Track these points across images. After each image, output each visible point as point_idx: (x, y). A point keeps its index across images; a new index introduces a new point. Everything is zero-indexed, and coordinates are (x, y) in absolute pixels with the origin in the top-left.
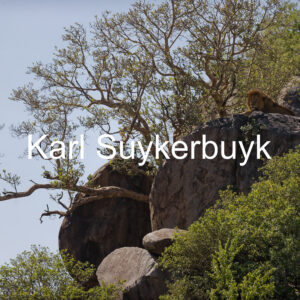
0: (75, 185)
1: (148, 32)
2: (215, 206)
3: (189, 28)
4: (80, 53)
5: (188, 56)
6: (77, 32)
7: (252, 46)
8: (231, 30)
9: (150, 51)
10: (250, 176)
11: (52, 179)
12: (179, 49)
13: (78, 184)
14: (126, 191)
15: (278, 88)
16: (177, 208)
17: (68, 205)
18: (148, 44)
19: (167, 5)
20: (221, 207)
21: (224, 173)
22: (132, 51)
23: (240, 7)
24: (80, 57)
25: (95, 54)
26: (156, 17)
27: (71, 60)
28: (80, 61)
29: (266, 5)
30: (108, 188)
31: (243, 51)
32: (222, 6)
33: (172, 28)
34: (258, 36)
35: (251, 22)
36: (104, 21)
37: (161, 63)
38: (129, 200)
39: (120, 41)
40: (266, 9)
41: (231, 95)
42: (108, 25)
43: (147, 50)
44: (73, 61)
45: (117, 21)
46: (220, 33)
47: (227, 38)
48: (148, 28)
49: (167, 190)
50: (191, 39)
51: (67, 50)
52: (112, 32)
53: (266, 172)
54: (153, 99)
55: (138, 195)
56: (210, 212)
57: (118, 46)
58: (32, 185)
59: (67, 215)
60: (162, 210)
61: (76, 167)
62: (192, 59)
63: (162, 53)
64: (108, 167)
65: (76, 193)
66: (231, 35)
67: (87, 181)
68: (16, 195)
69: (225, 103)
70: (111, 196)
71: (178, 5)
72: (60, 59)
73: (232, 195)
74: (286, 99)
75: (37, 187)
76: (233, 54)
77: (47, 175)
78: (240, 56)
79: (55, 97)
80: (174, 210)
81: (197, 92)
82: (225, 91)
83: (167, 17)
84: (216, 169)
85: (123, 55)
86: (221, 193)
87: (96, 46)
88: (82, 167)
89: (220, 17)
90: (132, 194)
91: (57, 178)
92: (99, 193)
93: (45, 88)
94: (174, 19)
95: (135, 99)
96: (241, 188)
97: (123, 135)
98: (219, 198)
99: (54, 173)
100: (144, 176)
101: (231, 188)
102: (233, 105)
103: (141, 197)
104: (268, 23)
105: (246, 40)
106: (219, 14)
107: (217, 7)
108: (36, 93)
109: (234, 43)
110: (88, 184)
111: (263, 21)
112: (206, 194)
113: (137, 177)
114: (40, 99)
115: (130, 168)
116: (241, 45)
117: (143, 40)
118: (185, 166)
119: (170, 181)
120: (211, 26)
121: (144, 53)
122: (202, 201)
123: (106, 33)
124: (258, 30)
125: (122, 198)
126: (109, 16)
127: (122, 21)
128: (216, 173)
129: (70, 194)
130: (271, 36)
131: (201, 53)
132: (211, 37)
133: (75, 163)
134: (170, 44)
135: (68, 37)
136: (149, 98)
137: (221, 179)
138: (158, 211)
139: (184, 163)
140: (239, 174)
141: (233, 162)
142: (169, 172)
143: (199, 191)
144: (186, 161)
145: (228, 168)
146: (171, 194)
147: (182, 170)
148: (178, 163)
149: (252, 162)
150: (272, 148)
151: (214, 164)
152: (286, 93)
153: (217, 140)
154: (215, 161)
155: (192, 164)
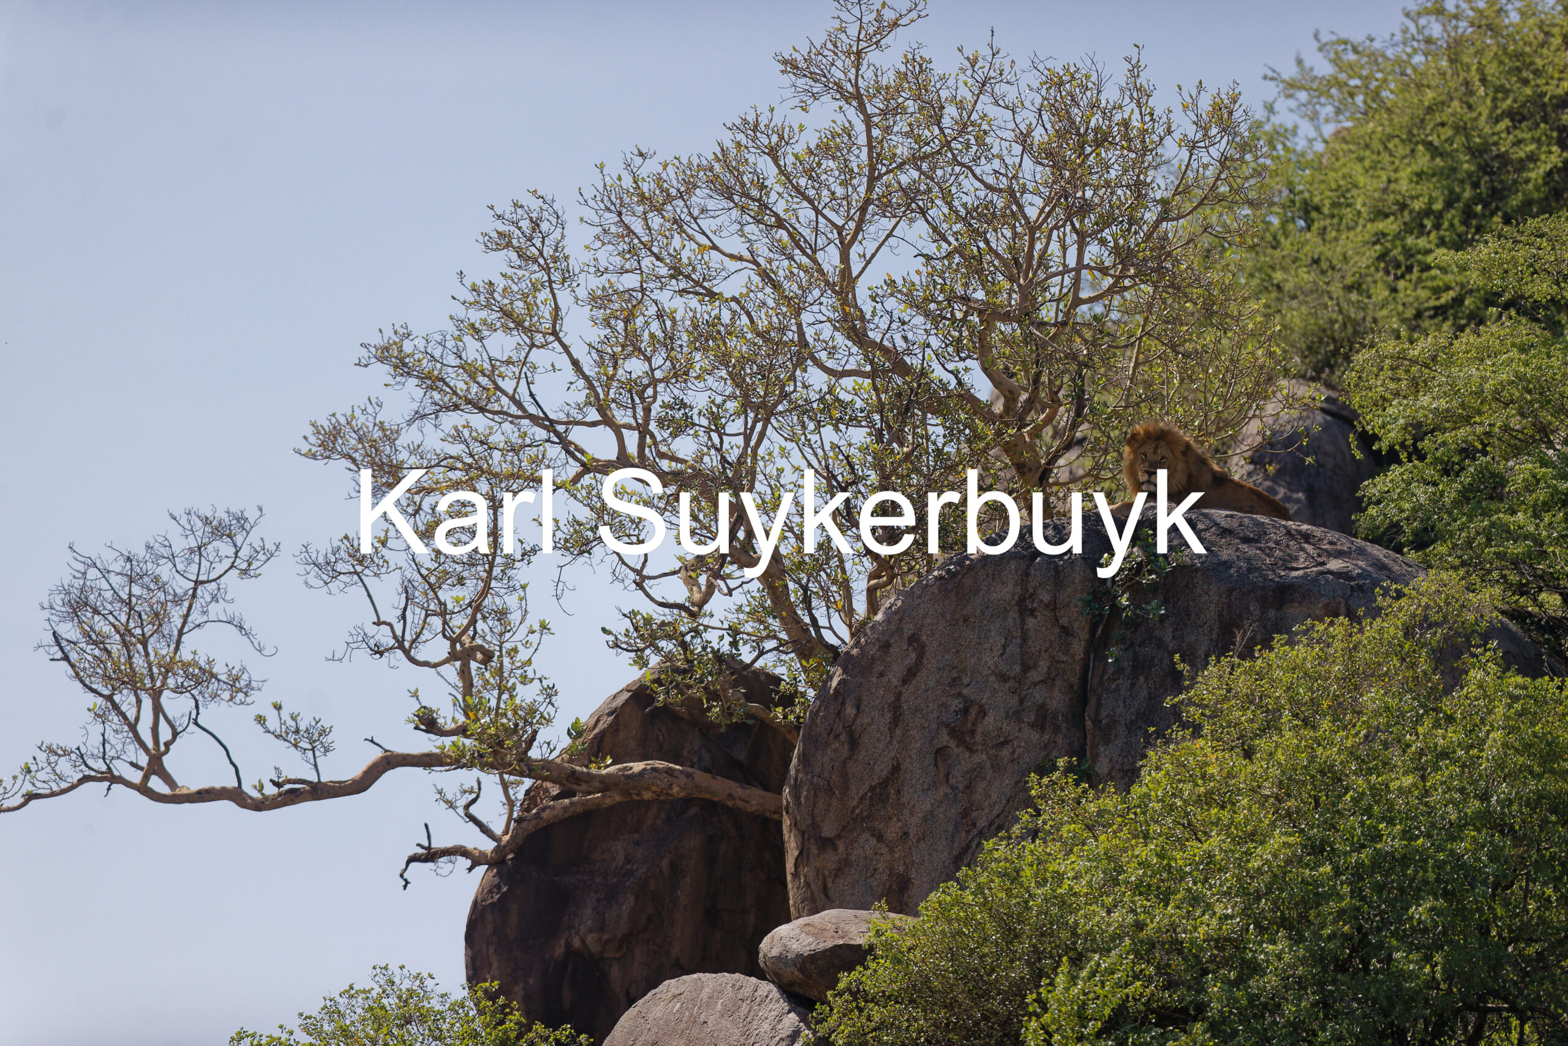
0: (523, 757)
1: (780, 223)
2: (1016, 829)
3: (923, 212)
4: (544, 295)
5: (920, 307)
6: (536, 224)
7: (1142, 275)
8: (1069, 218)
9: (791, 288)
10: (1132, 727)
11: (443, 733)
12: (891, 283)
13: (534, 753)
14: (701, 777)
15: (1228, 424)
16: (880, 838)
17: (498, 828)
18: (782, 266)
19: (848, 131)
20: (1034, 834)
21: (1043, 719)
22: (730, 288)
23: (1102, 139)
24: (546, 312)
25: (597, 300)
26: (810, 173)
27: (513, 321)
28: (547, 326)
29: (1191, 131)
30: (638, 767)
31: (1111, 291)
32: (1039, 135)
33: (863, 210)
34: (1165, 238)
35: (1139, 188)
36: (628, 182)
37: (827, 331)
38: (711, 807)
39: (685, 255)
40: (1193, 147)
41: (1068, 447)
42: (643, 198)
43: (776, 286)
44: (519, 324)
45: (674, 183)
46: (1033, 229)
47: (1054, 247)
48: (780, 208)
49: (844, 774)
50: (931, 249)
51: (500, 283)
52: (656, 221)
53: (1194, 713)
54: (796, 458)
55: (738, 790)
56: (996, 849)
57: (676, 272)
58: (376, 754)
59: (496, 861)
60: (826, 844)
61: (527, 694)
62: (935, 319)
63: (829, 299)
64: (640, 695)
65: (528, 783)
66: (1071, 238)
67: (566, 741)
68: (319, 791)
69: (1046, 473)
70: (647, 795)
71: (887, 130)
72: (476, 316)
73: (1071, 792)
74: (1257, 459)
75: (390, 761)
76: (1078, 302)
77: (428, 722)
78: (1099, 309)
79: (456, 449)
80: (867, 844)
81: (950, 436)
82: (1048, 432)
83: (847, 175)
84: (1014, 701)
85: (693, 302)
86: (1035, 785)
87: (600, 272)
88: (550, 693)
89: (1032, 172)
90: (721, 788)
91: (462, 731)
92: (606, 784)
93: (419, 416)
94: (872, 180)
95: (732, 457)
96: (1102, 767)
97: (691, 582)
98: (1029, 802)
99: (449, 715)
100: (766, 727)
101: (1069, 769)
102: (1074, 479)
103: (754, 798)
104: (1199, 193)
105: (1124, 256)
106: (1027, 163)
107: (1024, 139)
108: (390, 436)
109: (1080, 265)
110: (571, 754)
111: (1182, 190)
112: (980, 787)
113: (739, 728)
114: (403, 455)
115: (713, 696)
116: (1104, 271)
117: (763, 251)
118: (907, 692)
119: (854, 743)
120: (1000, 203)
121: (768, 295)
122: (965, 813)
123: (637, 226)
124: (1164, 217)
125: (687, 802)
126: (650, 168)
127: (691, 187)
128: (1016, 715)
129: (505, 786)
130: (1206, 241)
131: (965, 299)
132: (1000, 240)
133: (525, 680)
134: (856, 268)
135: (504, 241)
136: (785, 454)
137: (1034, 736)
138: (814, 849)
139: (905, 681)
140: (1096, 721)
141: (1075, 680)
142: (850, 711)
143: (958, 778)
144: (912, 673)
145: (1057, 700)
146: (858, 789)
147: (896, 708)
148: (885, 680)
149: (1142, 679)
150: (1211, 629)
151: (1007, 686)
152: (1259, 439)
153: (1021, 601)
154: (1012, 674)
155: (932, 683)
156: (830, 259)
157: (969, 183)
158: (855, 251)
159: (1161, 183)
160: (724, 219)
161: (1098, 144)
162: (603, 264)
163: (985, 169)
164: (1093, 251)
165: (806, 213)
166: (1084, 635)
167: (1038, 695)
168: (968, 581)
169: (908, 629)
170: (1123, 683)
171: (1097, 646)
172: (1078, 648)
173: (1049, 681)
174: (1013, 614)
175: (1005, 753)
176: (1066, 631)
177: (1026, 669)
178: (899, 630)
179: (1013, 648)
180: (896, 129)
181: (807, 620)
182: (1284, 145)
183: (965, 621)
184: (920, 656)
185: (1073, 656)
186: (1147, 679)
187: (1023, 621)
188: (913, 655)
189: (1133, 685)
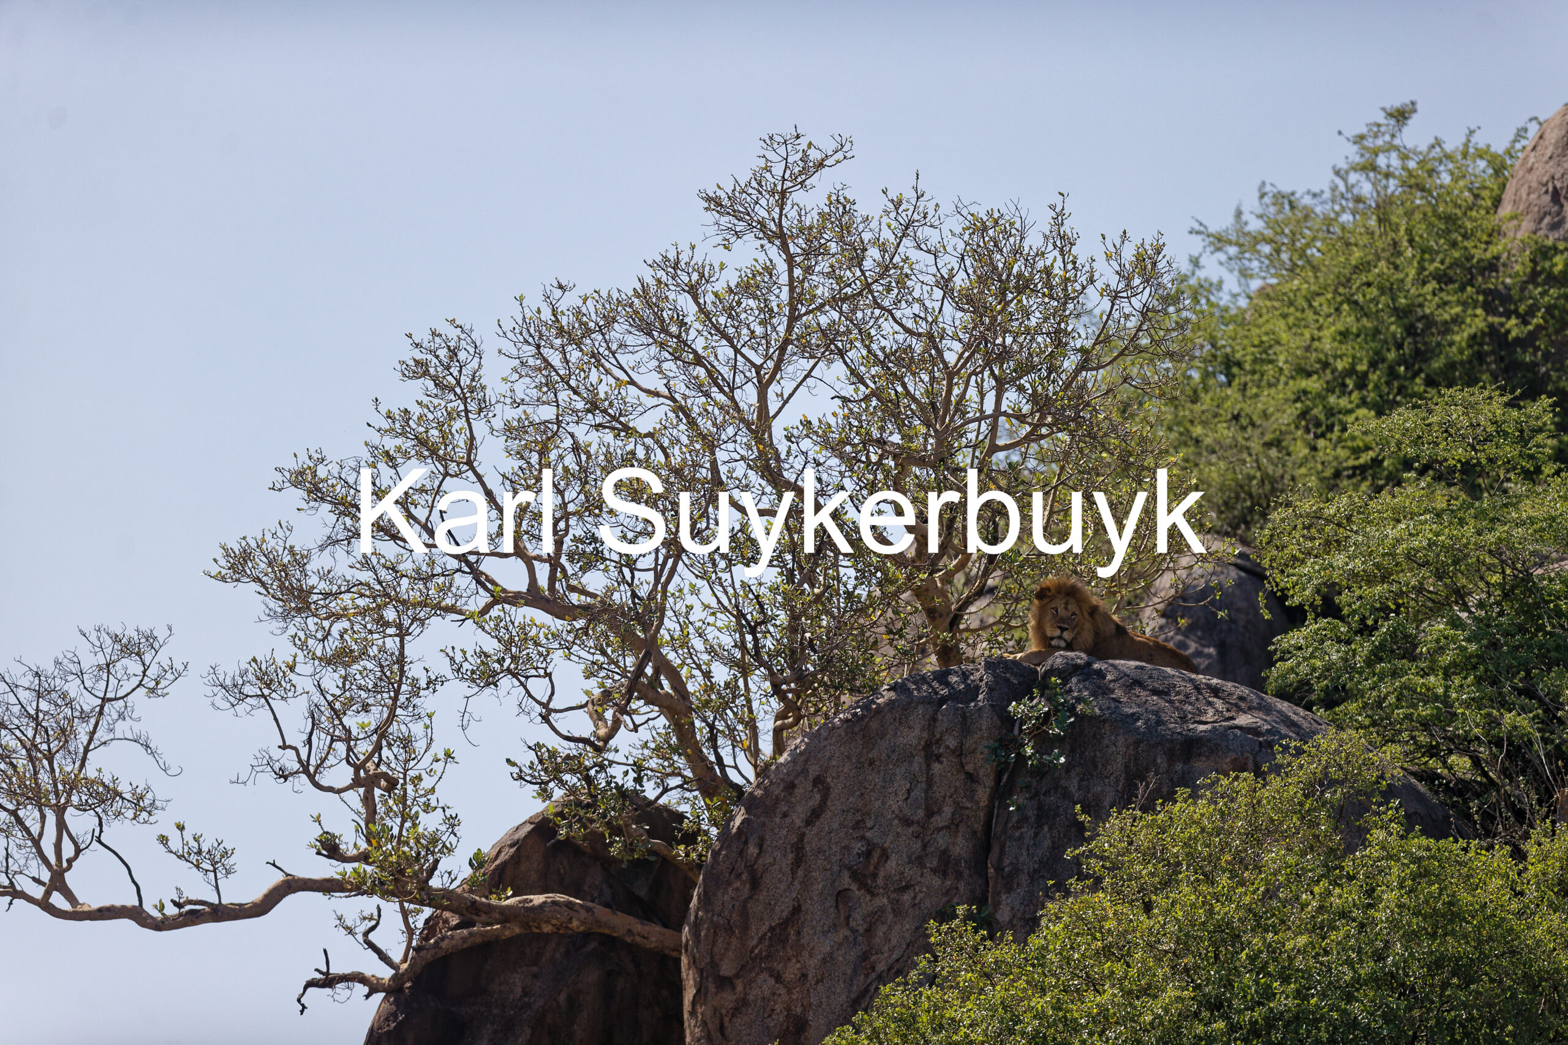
0: (424, 885)
1: (699, 360)
2: (913, 975)
3: (842, 353)
4: (459, 424)
5: (836, 448)
6: (453, 353)
7: (1060, 423)
8: (988, 364)
9: (706, 425)
10: (1035, 877)
11: (345, 859)
12: (807, 424)
13: (435, 883)
14: (601, 911)
15: (1141, 575)
16: (778, 978)
17: (397, 956)
18: (697, 403)
19: (769, 270)
20: (931, 980)
21: (946, 865)
22: (644, 424)
23: (1024, 286)
24: (461, 441)
25: (511, 431)
26: (730, 311)
27: (427, 449)
28: (461, 453)
29: (1114, 281)
30: (538, 899)
31: (1027, 439)
32: (960, 280)
33: (782, 349)
34: (1083, 386)
35: (1059, 338)
36: (547, 315)
37: (740, 469)
38: (610, 942)
39: (602, 390)
40: (1115, 297)
41: (980, 593)
42: (561, 331)
43: (692, 423)
44: (434, 452)
45: (593, 319)
46: (951, 374)
47: (972, 393)
48: (699, 345)
49: (744, 913)
50: (848, 391)
51: (416, 411)
52: (574, 355)
53: (1095, 865)
54: (706, 596)
55: (638, 926)
56: (893, 995)
57: (593, 406)
58: (279, 877)
59: (393, 989)
60: (725, 983)
61: (430, 823)
62: (850, 461)
63: (743, 437)
64: (542, 828)
65: (428, 912)
66: (989, 383)
67: (468, 872)
68: (219, 913)
69: (956, 619)
70: (547, 929)
71: (808, 270)
72: (390, 443)
73: (971, 939)
74: (1169, 613)
75: (292, 885)
76: (994, 448)
77: (330, 847)
78: (1015, 458)
79: (366, 576)
80: (765, 984)
81: (860, 580)
82: (959, 579)
83: (767, 314)
84: (917, 846)
85: (608, 437)
86: (935, 932)
87: (516, 404)
88: (452, 822)
89: (952, 317)
90: (622, 923)
91: (364, 857)
92: (507, 916)
93: (332, 542)
94: (793, 319)
95: (643, 591)
96: (1004, 915)
97: (598, 717)
98: (928, 948)
99: (351, 841)
100: (667, 863)
101: (969, 917)
102: (983, 627)
103: (653, 935)
104: (1121, 344)
105: (1042, 404)
106: (948, 308)
107: (945, 283)
108: (300, 560)
109: (998, 412)
110: (471, 882)
111: (1103, 339)
112: (881, 931)
113: (639, 865)
114: (313, 580)
115: (616, 831)
116: (1021, 418)
117: (680, 387)
118: (811, 833)
119: (755, 883)
120: (918, 347)
121: (682, 432)
122: (865, 957)
123: (555, 359)
124: (1082, 367)
125: (587, 936)
126: (568, 302)
127: (610, 321)
128: (919, 861)
129: (405, 914)
130: (1125, 392)
131: (881, 443)
132: (917, 386)
133: (428, 808)
134: (773, 406)
135: (420, 369)
136: (695, 591)
137: (936, 882)
138: (712, 988)
139: (809, 822)
140: (999, 869)
141: (978, 827)
142: (753, 850)
143: (858, 921)
144: (815, 815)
145: (961, 846)
146: (758, 930)
147: (798, 848)
148: (788, 820)
149: (1046, 828)
150: (1118, 781)
151: (911, 830)
152: (1173, 592)
153: (928, 746)
154: (916, 819)
155: (835, 825)
156: (748, 396)
157: (888, 326)
158: (773, 389)
159: (1083, 333)
160: (642, 354)
161: (1020, 290)
162: (520, 395)
163: (905, 312)
164: (1011, 396)
165: (725, 351)
166: (989, 782)
167: (942, 841)
168: (874, 725)
169: (814, 770)
170: (1028, 831)
171: (1001, 794)
172: (983, 795)
173: (953, 826)
174: (919, 759)
175: (906, 897)
176: (971, 778)
177: (930, 814)
178: (805, 771)
179: (918, 793)
180: (817, 269)
181: (712, 758)
182: (1208, 300)
183: (871, 764)
184: (825, 798)
185: (977, 803)
186: (1050, 829)
187: (929, 766)
188: (818, 797)
189: (1036, 834)
